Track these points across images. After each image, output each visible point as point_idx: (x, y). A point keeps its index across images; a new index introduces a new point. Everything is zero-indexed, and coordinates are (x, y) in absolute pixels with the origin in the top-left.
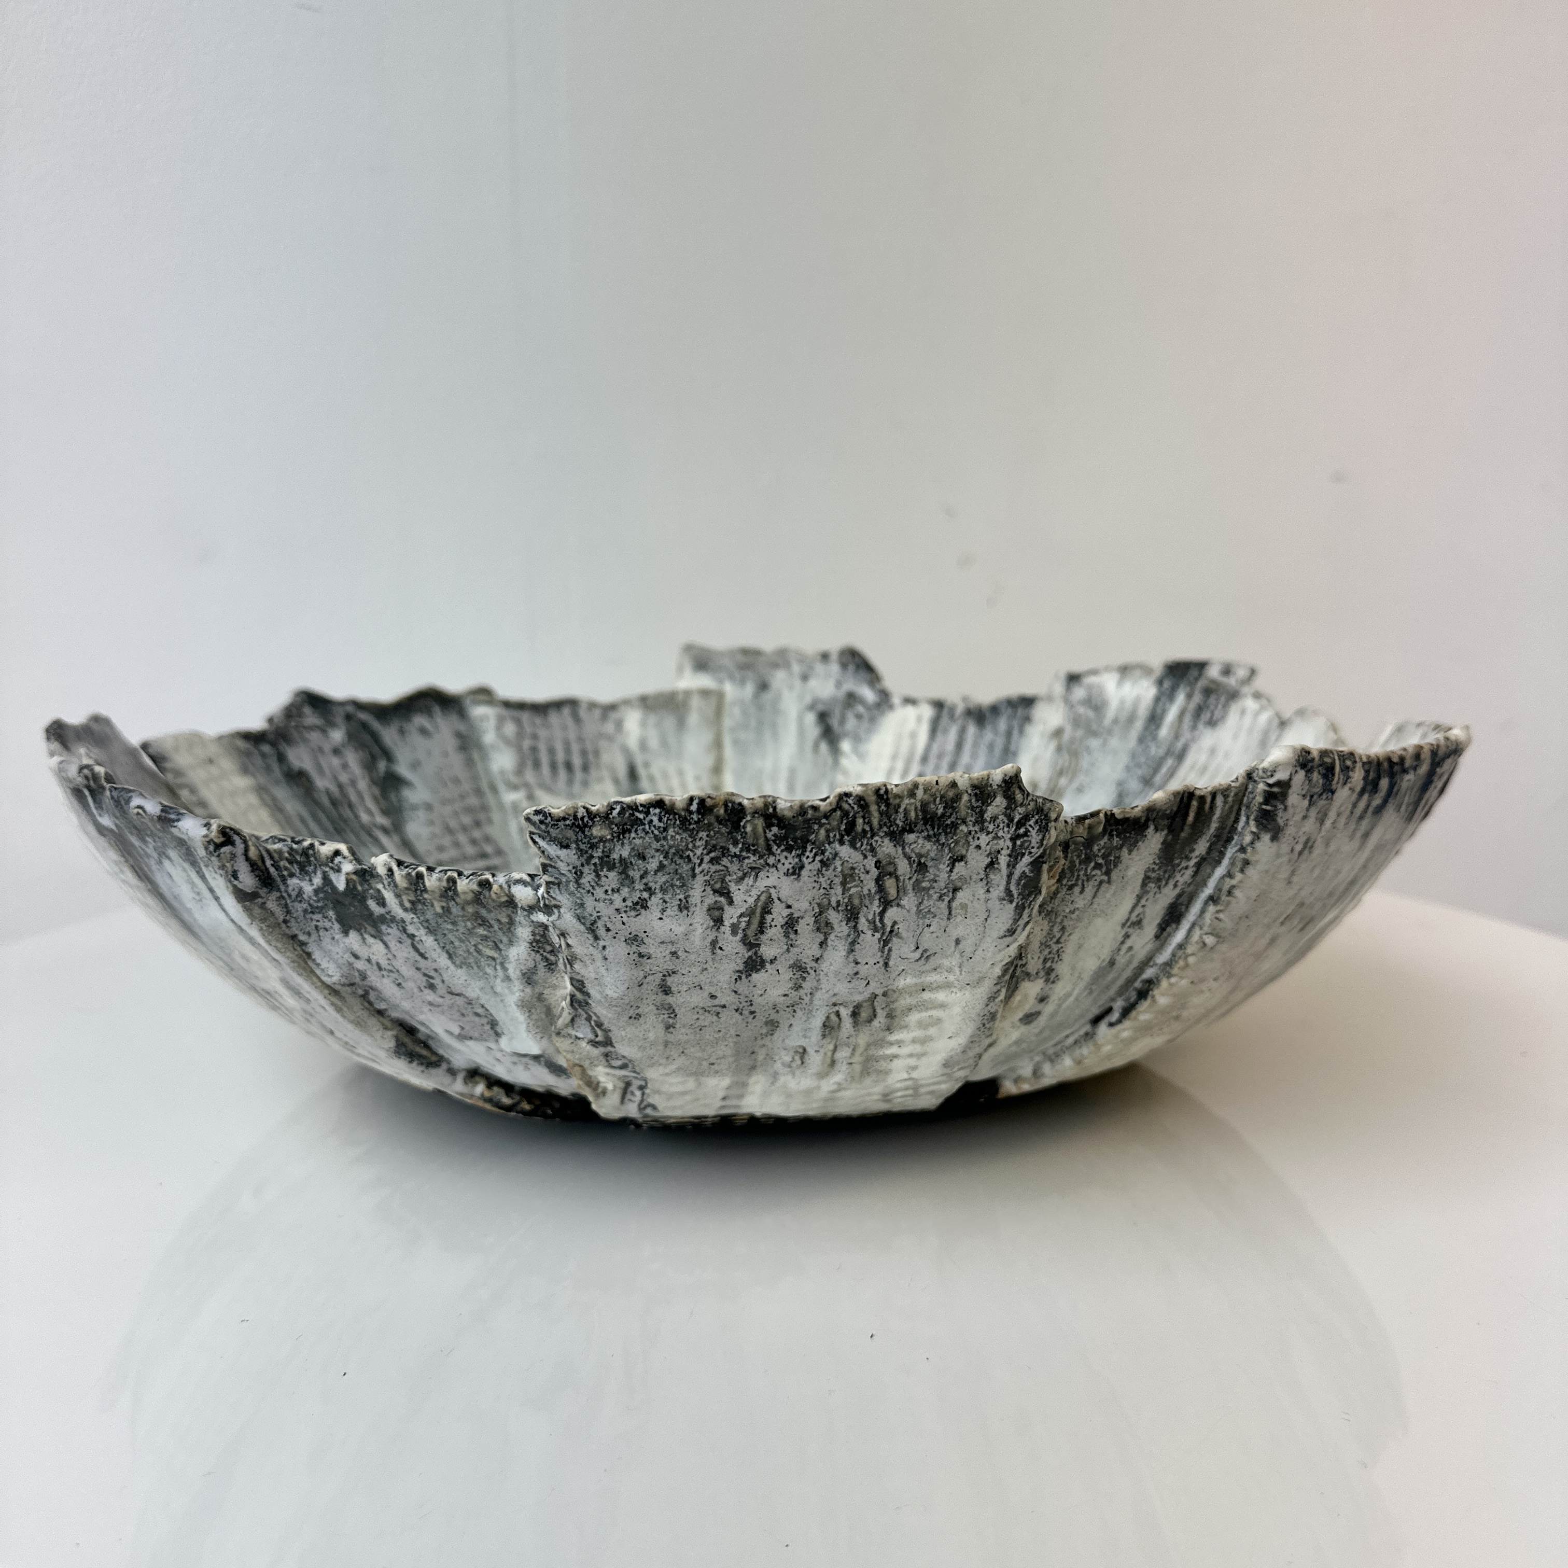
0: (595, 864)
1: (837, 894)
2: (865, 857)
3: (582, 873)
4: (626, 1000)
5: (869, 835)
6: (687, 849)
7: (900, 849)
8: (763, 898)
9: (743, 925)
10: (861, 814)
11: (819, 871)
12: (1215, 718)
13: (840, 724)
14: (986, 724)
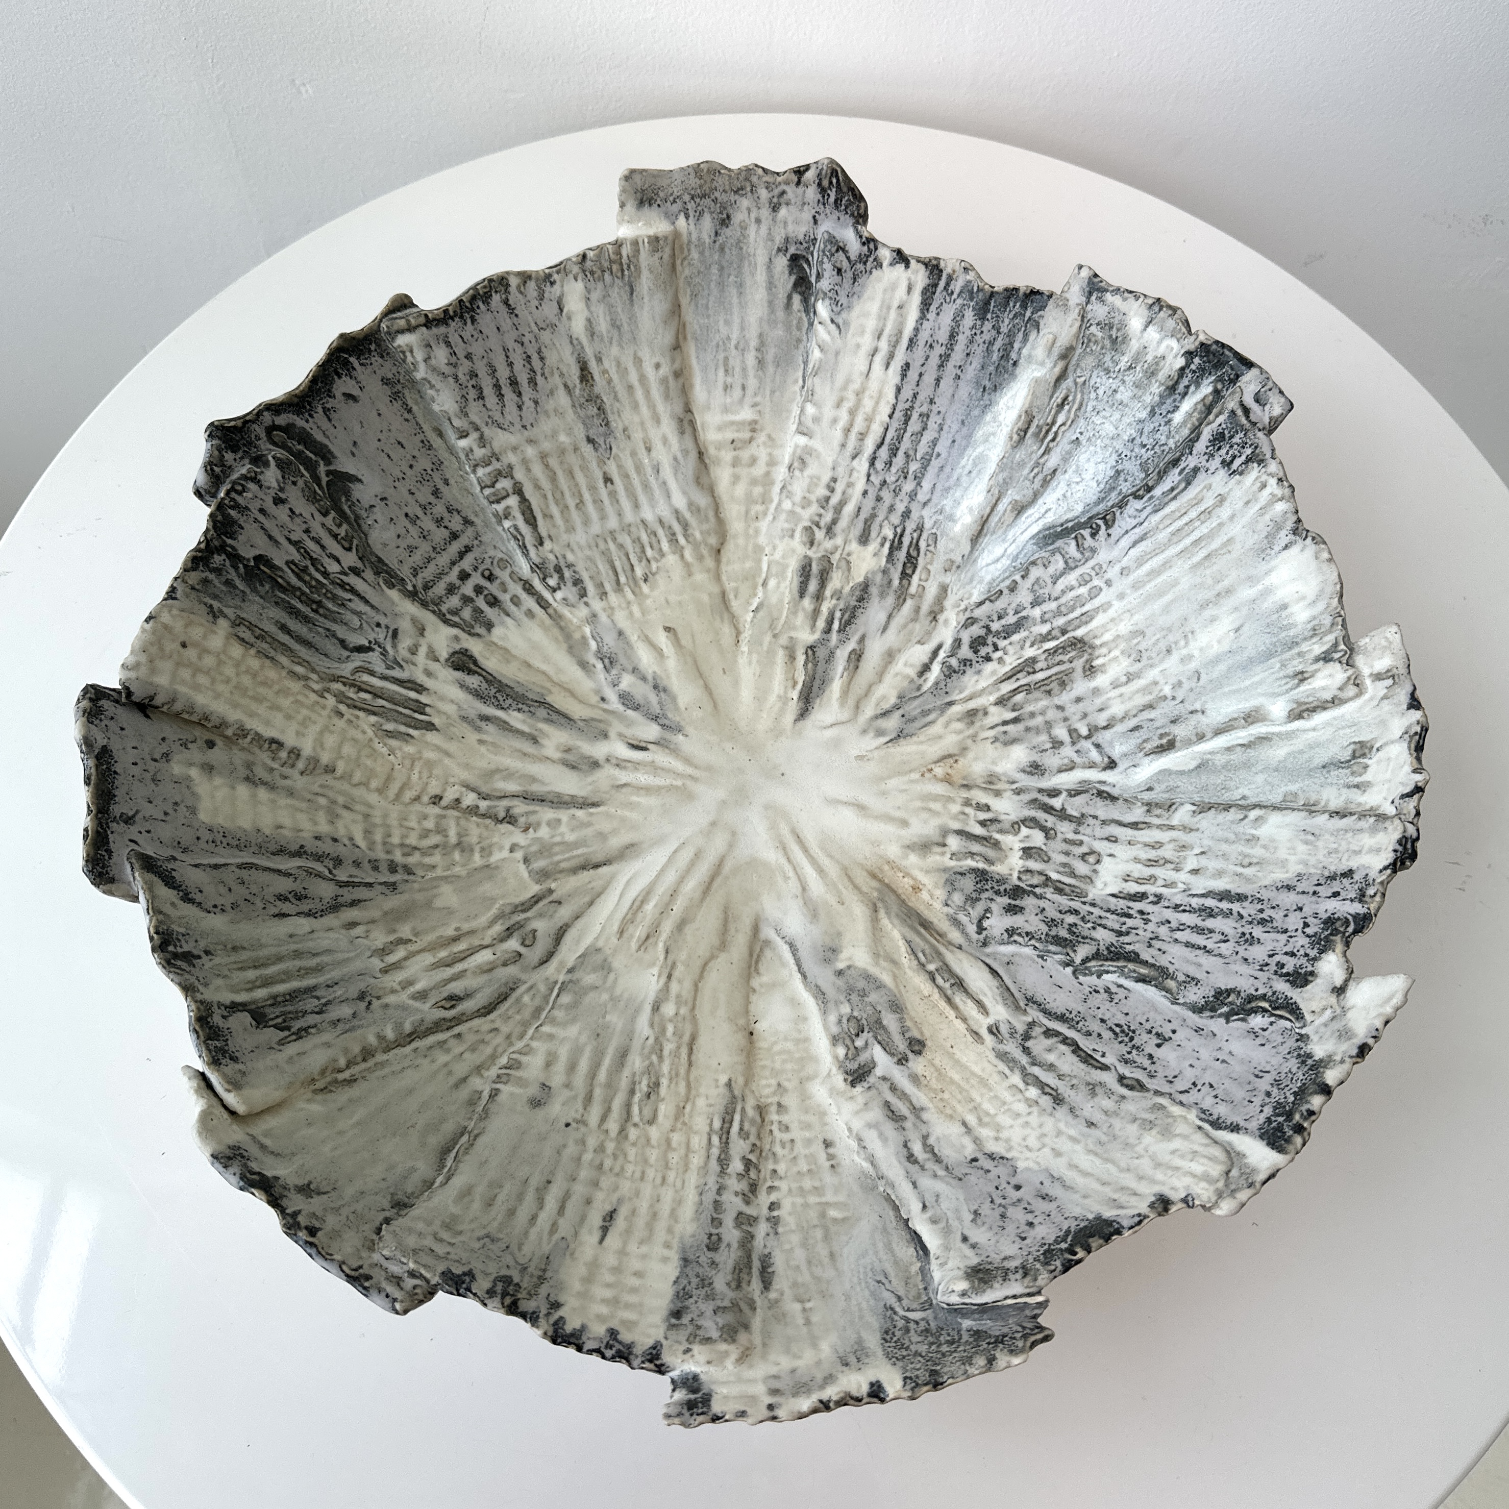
12: (1235, 466)
13: (819, 276)
14: (989, 316)
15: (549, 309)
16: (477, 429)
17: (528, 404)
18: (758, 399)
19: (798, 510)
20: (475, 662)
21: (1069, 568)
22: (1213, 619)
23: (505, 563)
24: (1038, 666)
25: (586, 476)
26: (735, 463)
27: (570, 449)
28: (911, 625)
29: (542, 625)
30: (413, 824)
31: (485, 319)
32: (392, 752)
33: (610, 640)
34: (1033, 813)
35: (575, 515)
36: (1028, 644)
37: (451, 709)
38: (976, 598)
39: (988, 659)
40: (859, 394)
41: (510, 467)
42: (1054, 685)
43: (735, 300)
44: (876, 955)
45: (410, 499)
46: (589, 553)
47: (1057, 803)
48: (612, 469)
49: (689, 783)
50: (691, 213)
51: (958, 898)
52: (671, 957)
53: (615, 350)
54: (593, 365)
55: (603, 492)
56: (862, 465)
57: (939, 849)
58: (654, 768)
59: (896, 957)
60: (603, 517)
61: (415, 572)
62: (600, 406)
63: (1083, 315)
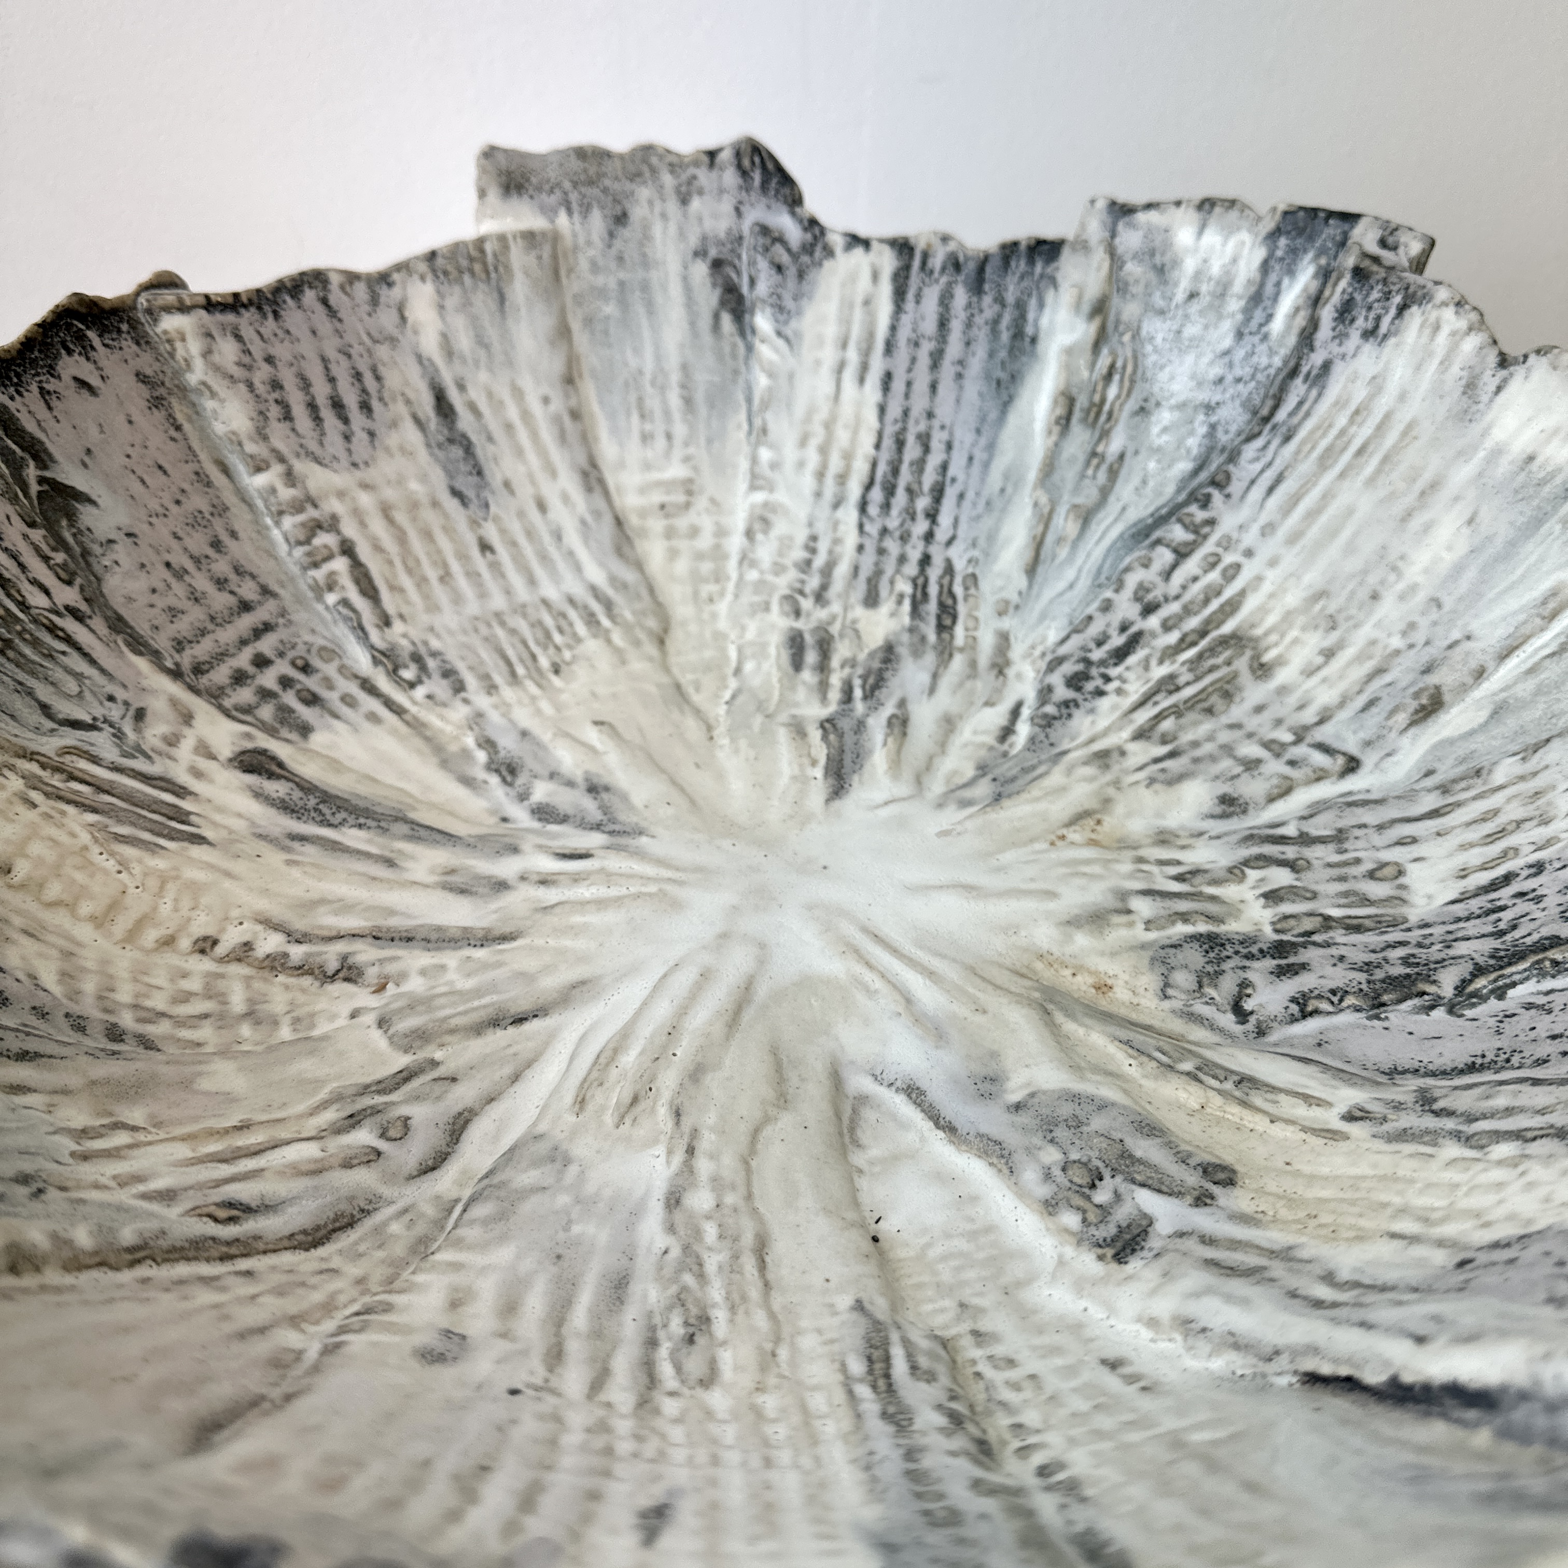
12: (1383, 328)
13: (752, 282)
14: (987, 287)
15: (386, 319)
16: (282, 460)
17: (360, 437)
18: (691, 450)
19: (770, 578)
20: (281, 765)
21: (1182, 553)
22: (1427, 528)
23: (330, 653)
24: (1182, 680)
25: (452, 540)
26: (670, 533)
27: (425, 500)
28: (969, 684)
29: (394, 732)
30: (161, 981)
31: (293, 316)
32: (124, 866)
33: (508, 743)
34: (1255, 850)
35: (440, 593)
36: (1154, 662)
37: (239, 825)
38: (1053, 636)
39: (1100, 693)
40: (829, 426)
41: (335, 519)
42: (1215, 699)
43: (644, 322)
44: (1075, 1068)
45: (174, 544)
46: (463, 639)
47: (1290, 830)
48: (491, 533)
49: (668, 888)
50: (575, 206)
51: (1183, 979)
52: (687, 1123)
53: (483, 376)
54: (454, 396)
55: (480, 562)
56: (849, 515)
57: (1123, 919)
58: (608, 877)
59: (1110, 1068)
60: (483, 595)
61: (179, 645)
62: (468, 448)
63: (1112, 251)
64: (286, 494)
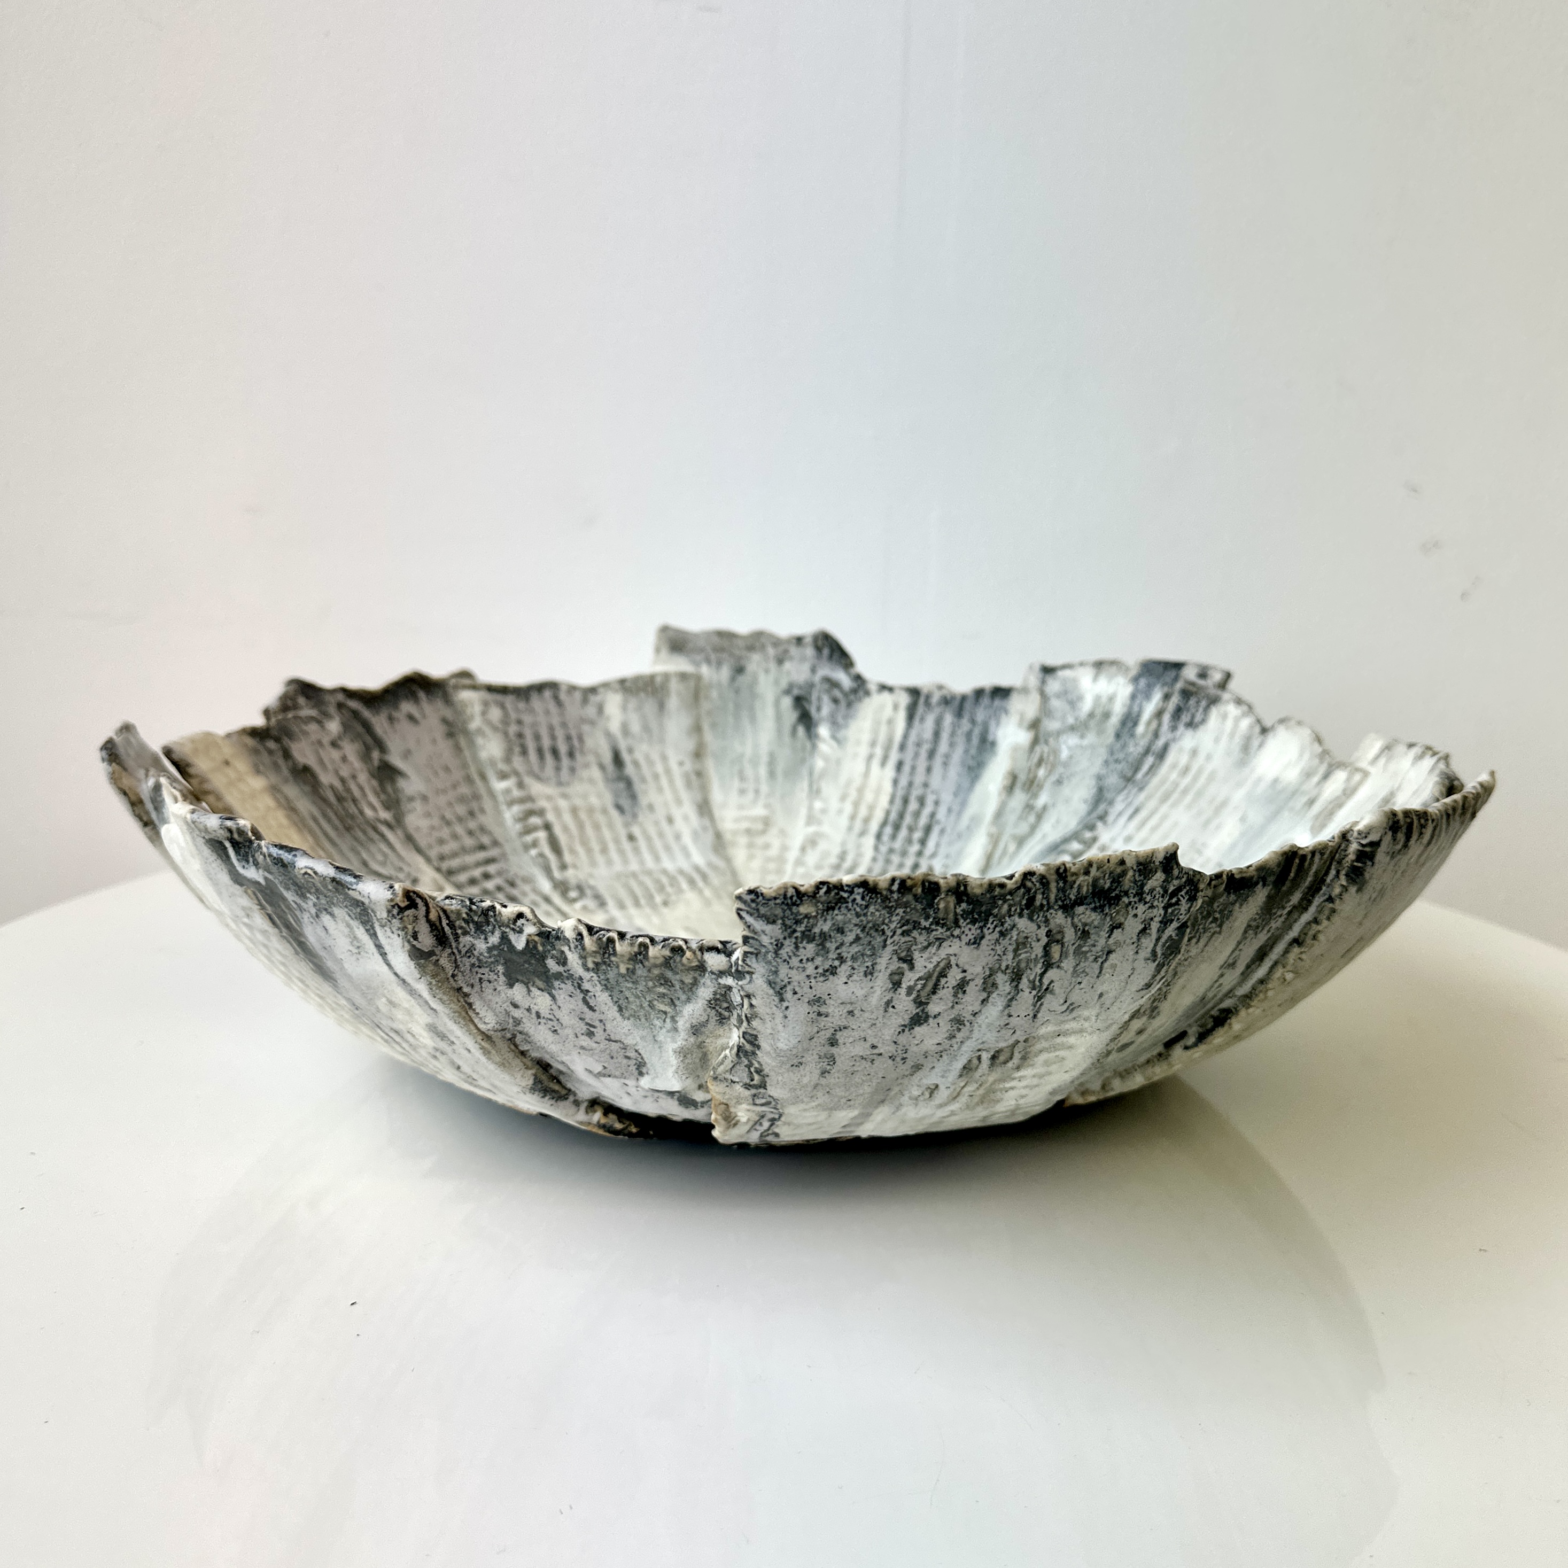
0: (796, 938)
1: (1008, 960)
2: (1039, 927)
3: (782, 945)
4: (795, 1051)
5: (1045, 909)
6: (883, 923)
7: (1069, 919)
8: (942, 965)
9: (919, 987)
10: (1042, 890)
11: (997, 940)
12: (1196, 721)
13: (819, 709)
14: (965, 713)
15: (591, 711)
16: (517, 775)
17: (565, 772)
18: (771, 801)
23: (528, 880)
25: (612, 832)
26: (750, 846)
27: (598, 808)
31: (536, 702)
35: (600, 859)
40: (861, 791)
41: (543, 811)
43: (748, 727)
45: (448, 808)
46: (610, 882)
48: (636, 831)
50: (713, 661)
53: (645, 746)
54: (625, 756)
55: (627, 845)
56: (869, 841)
60: (625, 861)
61: (442, 858)
62: (629, 783)
63: (1043, 694)
64: (516, 793)
